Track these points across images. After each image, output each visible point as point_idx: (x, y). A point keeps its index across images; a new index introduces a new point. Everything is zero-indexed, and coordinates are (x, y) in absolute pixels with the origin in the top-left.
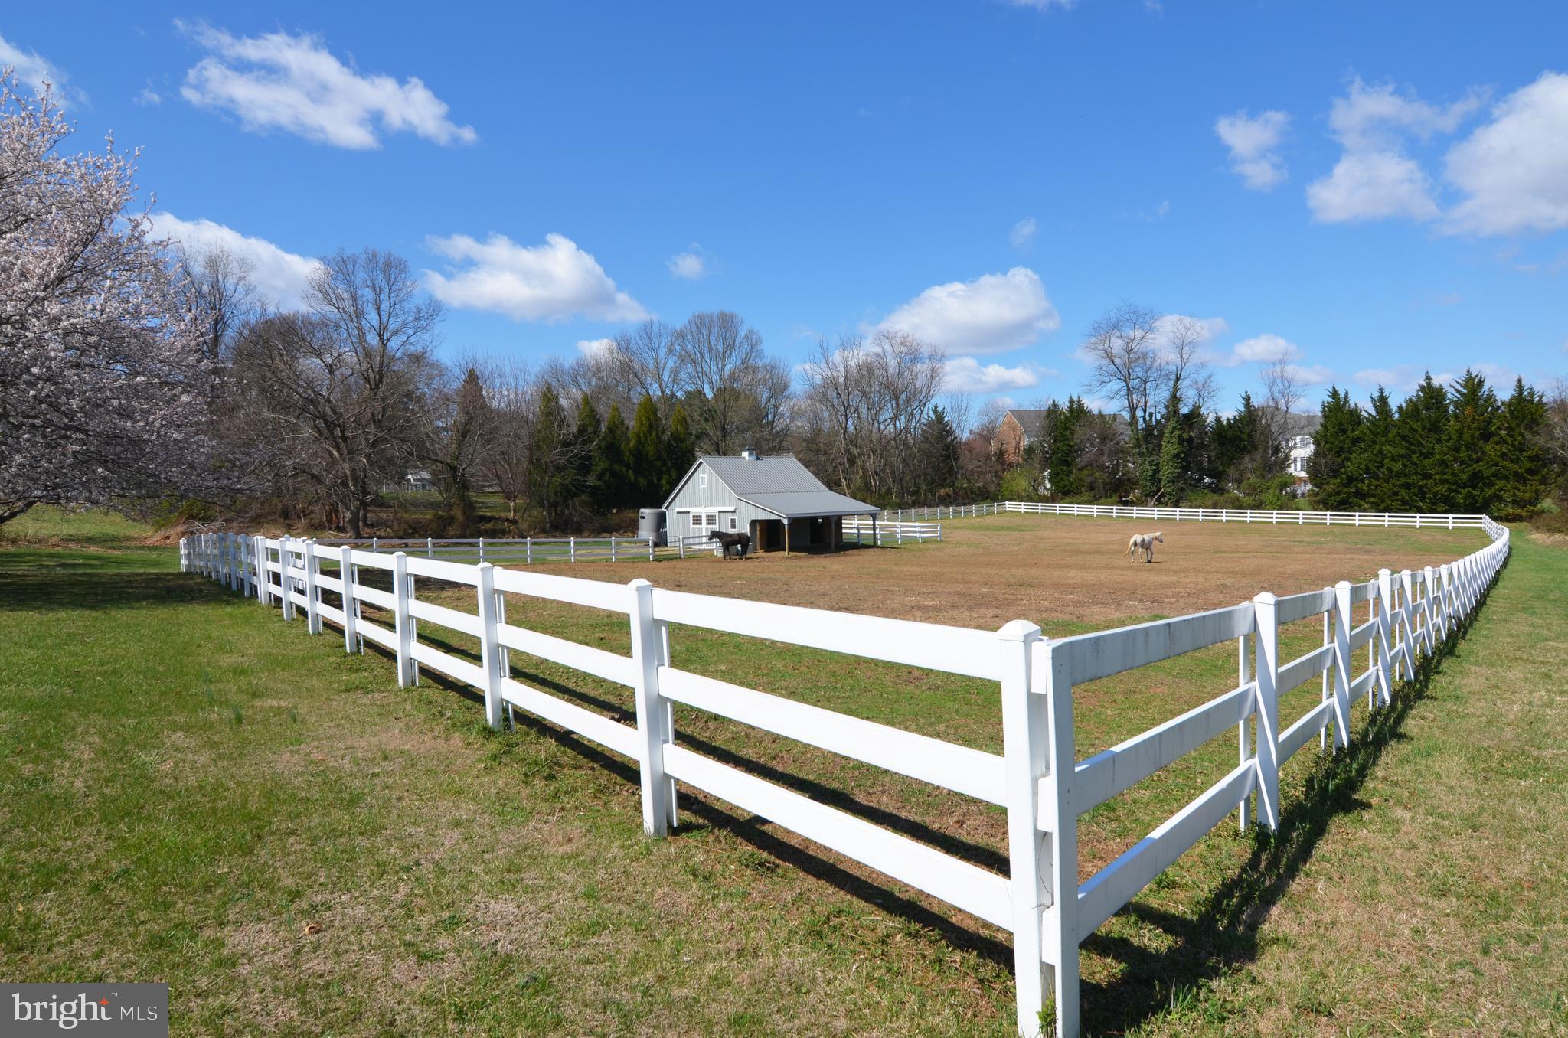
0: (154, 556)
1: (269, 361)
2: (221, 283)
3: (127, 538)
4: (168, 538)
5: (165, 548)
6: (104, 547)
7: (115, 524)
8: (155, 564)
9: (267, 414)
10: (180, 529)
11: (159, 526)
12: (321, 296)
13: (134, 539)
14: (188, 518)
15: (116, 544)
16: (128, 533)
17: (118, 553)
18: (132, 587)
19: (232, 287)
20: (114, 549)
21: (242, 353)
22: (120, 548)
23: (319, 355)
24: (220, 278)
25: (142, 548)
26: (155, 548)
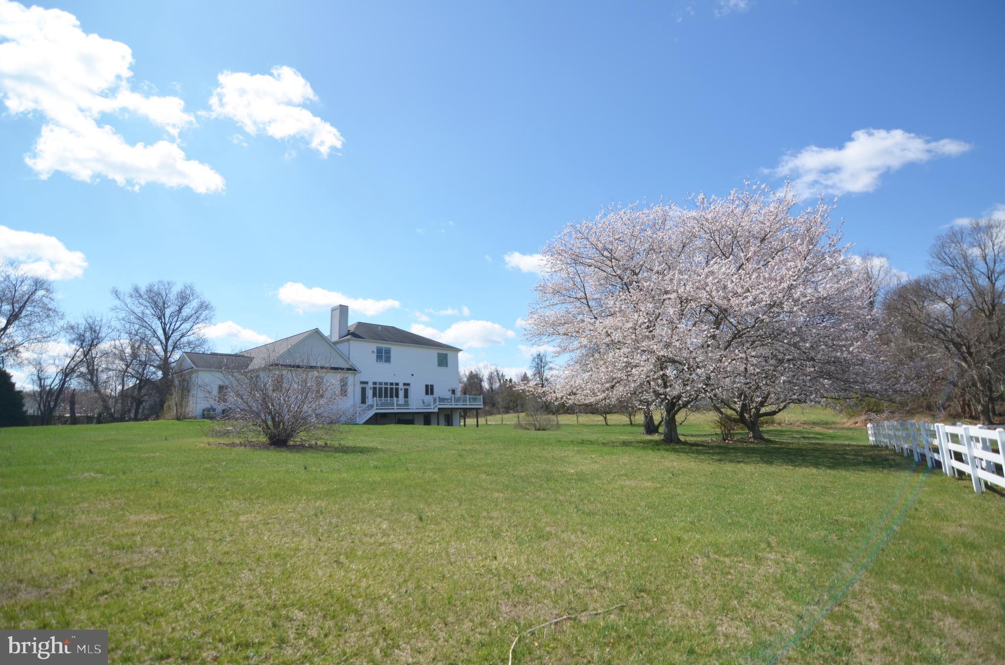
0: (850, 433)
1: (908, 310)
2: (870, 273)
3: (834, 423)
4: (857, 423)
5: (856, 429)
6: (822, 427)
7: (826, 414)
8: (852, 439)
9: (909, 344)
10: (863, 417)
11: (851, 416)
12: (939, 261)
13: (838, 423)
14: (867, 411)
15: (829, 426)
16: (834, 419)
17: (831, 431)
18: (847, 454)
19: (877, 273)
20: (828, 429)
21: (890, 308)
22: (831, 428)
23: (943, 300)
24: (869, 270)
25: (843, 428)
26: (850, 429)
